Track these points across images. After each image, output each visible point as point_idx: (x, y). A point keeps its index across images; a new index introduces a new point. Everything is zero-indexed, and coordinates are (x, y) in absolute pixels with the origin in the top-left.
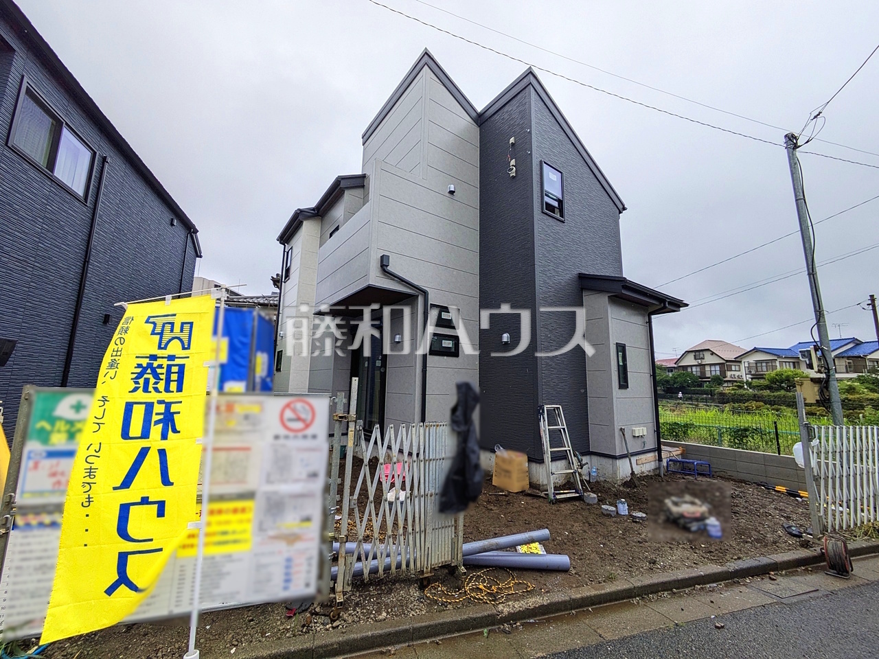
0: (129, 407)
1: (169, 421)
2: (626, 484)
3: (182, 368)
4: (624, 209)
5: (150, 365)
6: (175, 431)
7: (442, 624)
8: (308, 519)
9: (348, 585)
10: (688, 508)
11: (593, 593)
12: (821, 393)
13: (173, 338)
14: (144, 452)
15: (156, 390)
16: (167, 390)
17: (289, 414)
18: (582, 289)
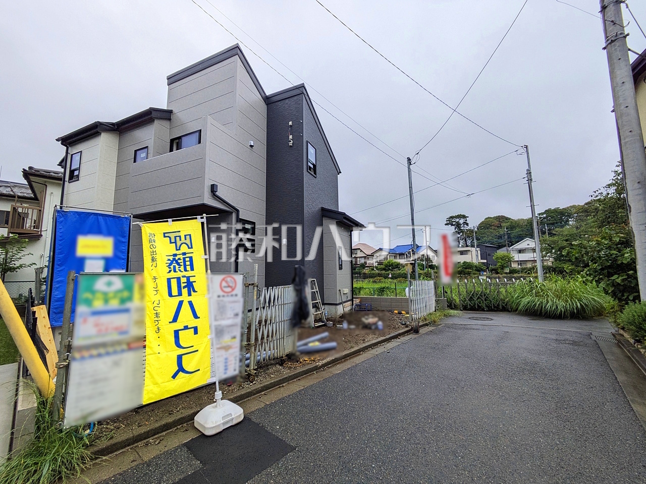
0: (169, 280)
1: (190, 286)
2: (340, 317)
3: (191, 258)
4: (340, 172)
5: (174, 259)
6: (194, 291)
7: (299, 373)
8: (234, 337)
9: (256, 365)
10: (371, 320)
11: (348, 352)
12: (413, 269)
13: (182, 244)
14: (181, 303)
15: (180, 271)
16: (186, 270)
17: (224, 284)
18: (323, 216)
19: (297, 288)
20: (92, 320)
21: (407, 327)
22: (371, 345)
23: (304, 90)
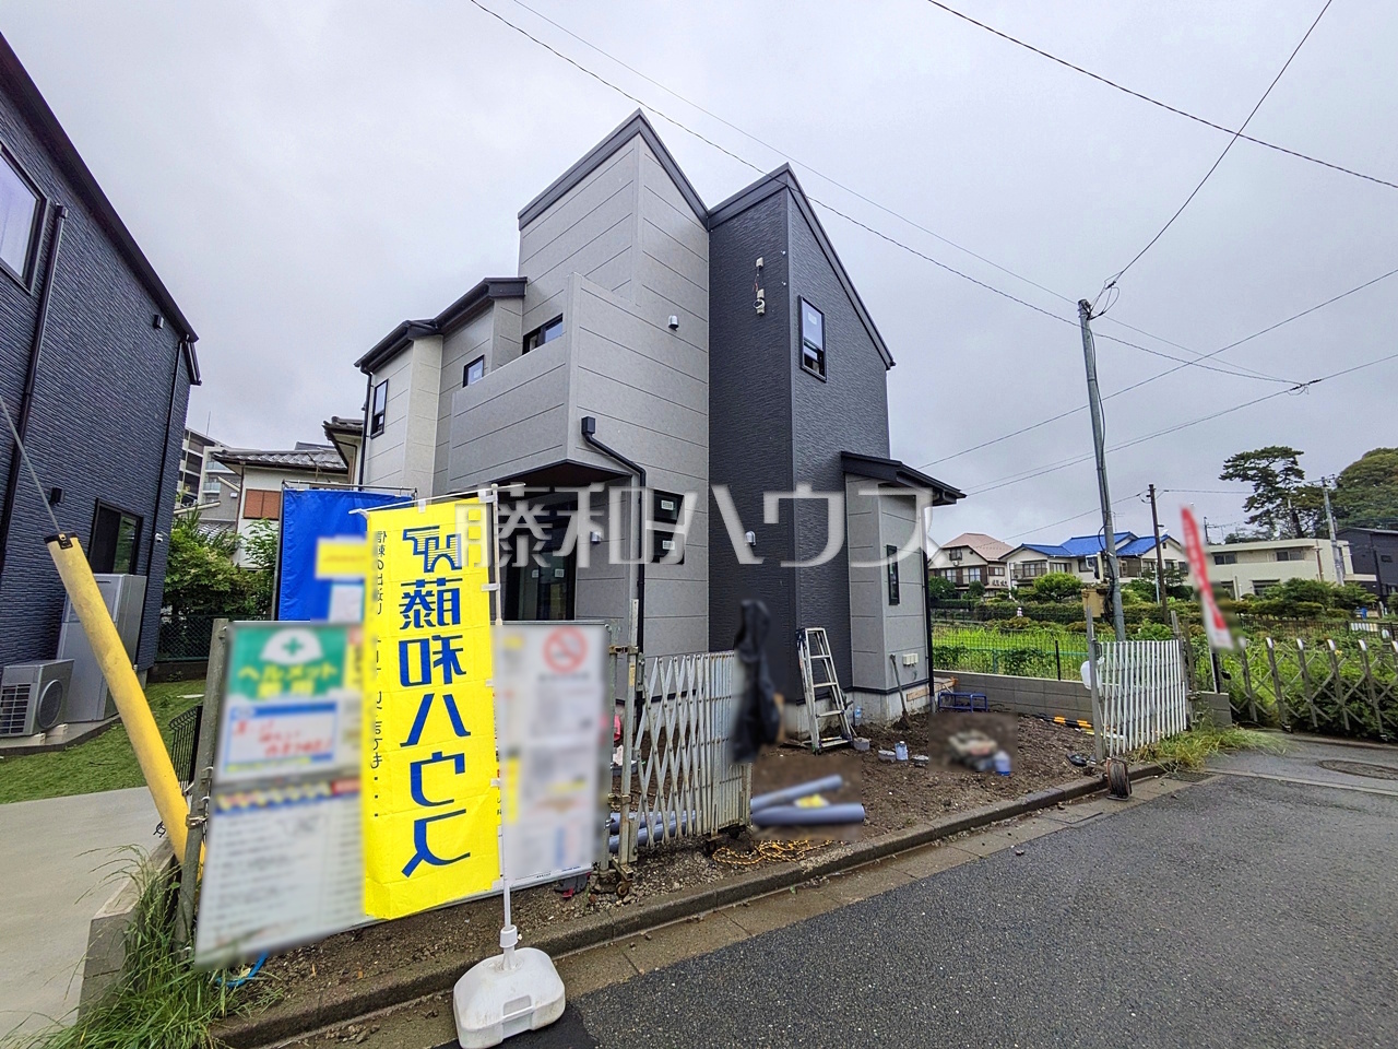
0: (403, 646)
1: (450, 659)
2: (896, 726)
3: (455, 592)
4: (893, 364)
5: (418, 593)
6: (459, 672)
7: (745, 886)
8: (580, 779)
9: (635, 854)
10: (976, 744)
11: (895, 839)
12: (1106, 606)
13: (440, 556)
14: (428, 700)
15: (429, 623)
16: (441, 622)
17: (555, 648)
18: (845, 473)
19: (746, 659)
20: (257, 724)
21: (1089, 772)
22: (967, 821)
23: (789, 178)
